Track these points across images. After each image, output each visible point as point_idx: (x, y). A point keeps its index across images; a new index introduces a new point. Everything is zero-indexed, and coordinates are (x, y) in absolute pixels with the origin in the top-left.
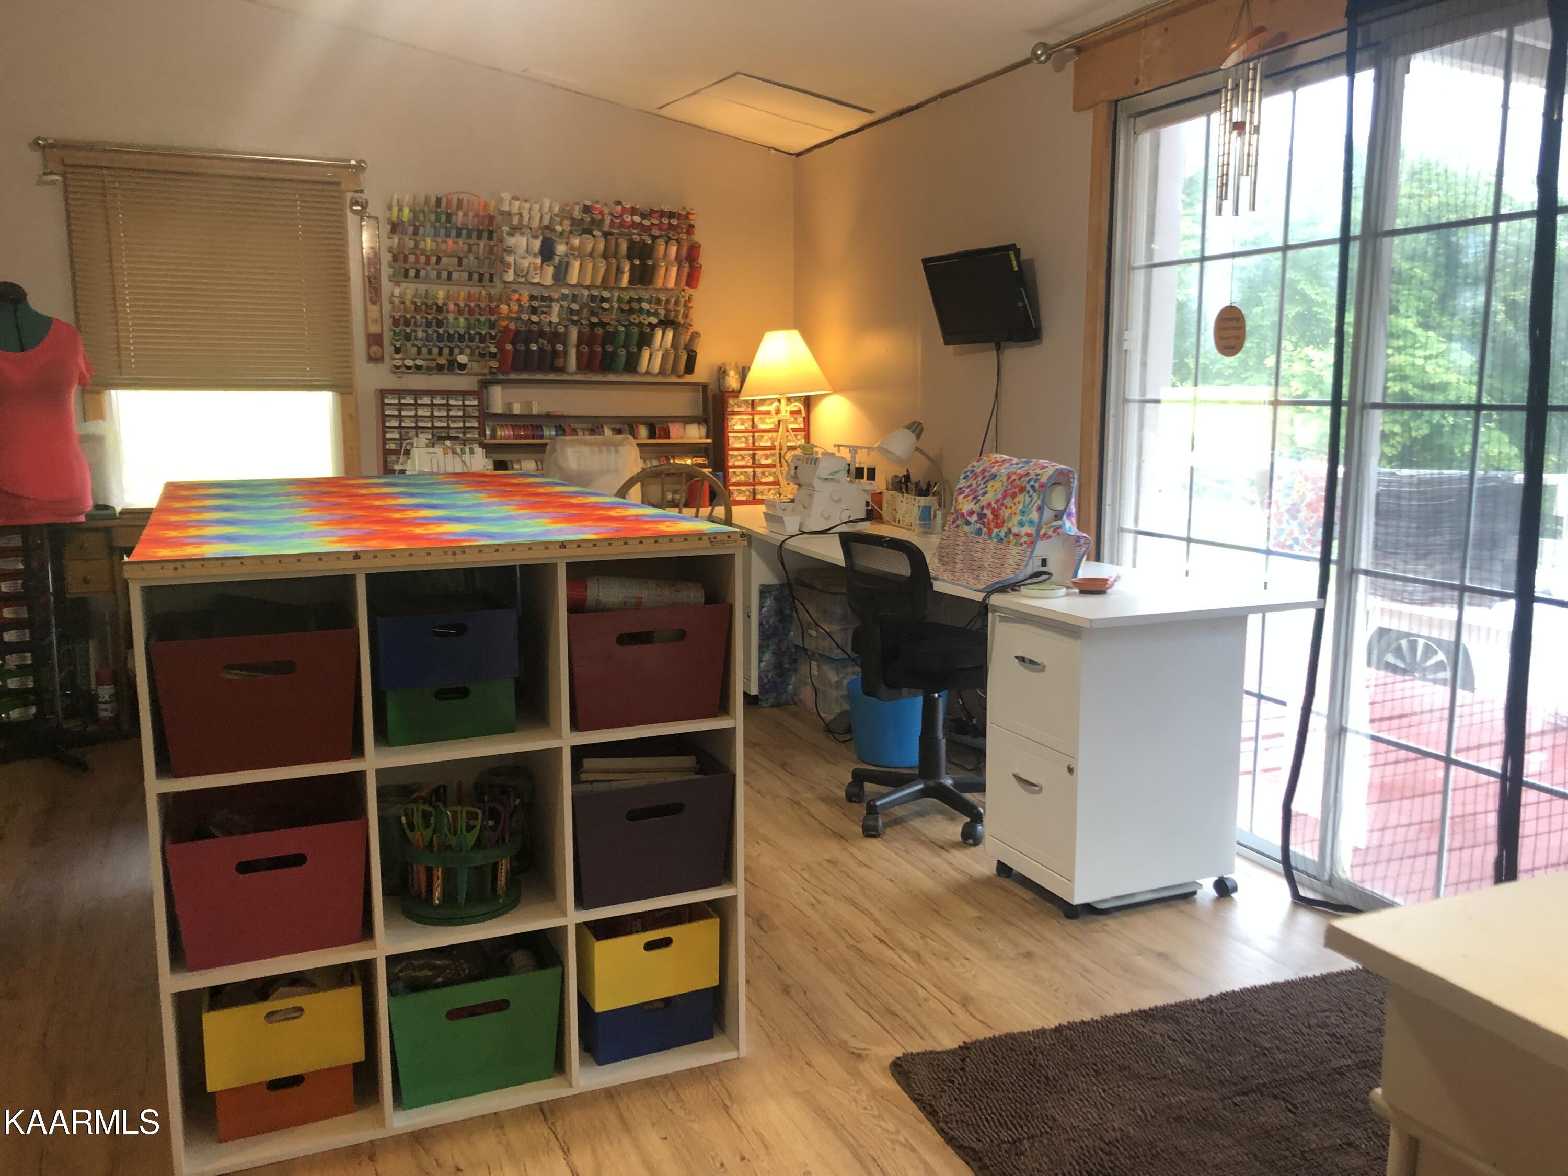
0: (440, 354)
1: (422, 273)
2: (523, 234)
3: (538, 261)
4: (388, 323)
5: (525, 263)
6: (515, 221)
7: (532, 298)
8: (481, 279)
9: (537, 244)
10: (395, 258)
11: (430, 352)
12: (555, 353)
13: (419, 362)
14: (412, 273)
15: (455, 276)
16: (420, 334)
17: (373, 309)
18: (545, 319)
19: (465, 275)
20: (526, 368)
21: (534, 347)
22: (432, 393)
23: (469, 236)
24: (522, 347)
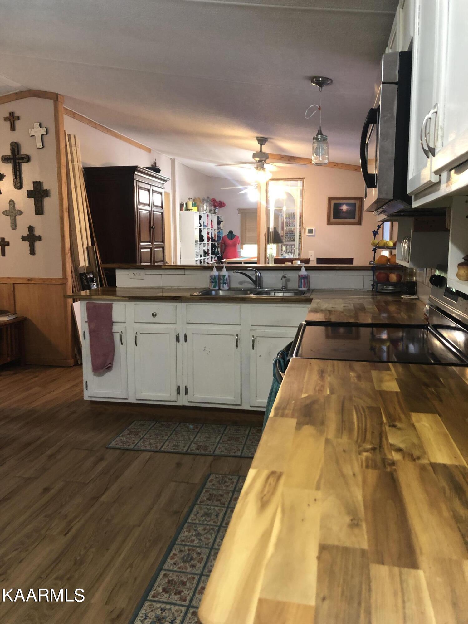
0: (292, 238)
1: (290, 225)
4: (284, 234)
10: (286, 223)
11: (291, 238)
13: (289, 240)
14: (288, 225)
16: (289, 235)
17: (282, 231)
22: (289, 245)
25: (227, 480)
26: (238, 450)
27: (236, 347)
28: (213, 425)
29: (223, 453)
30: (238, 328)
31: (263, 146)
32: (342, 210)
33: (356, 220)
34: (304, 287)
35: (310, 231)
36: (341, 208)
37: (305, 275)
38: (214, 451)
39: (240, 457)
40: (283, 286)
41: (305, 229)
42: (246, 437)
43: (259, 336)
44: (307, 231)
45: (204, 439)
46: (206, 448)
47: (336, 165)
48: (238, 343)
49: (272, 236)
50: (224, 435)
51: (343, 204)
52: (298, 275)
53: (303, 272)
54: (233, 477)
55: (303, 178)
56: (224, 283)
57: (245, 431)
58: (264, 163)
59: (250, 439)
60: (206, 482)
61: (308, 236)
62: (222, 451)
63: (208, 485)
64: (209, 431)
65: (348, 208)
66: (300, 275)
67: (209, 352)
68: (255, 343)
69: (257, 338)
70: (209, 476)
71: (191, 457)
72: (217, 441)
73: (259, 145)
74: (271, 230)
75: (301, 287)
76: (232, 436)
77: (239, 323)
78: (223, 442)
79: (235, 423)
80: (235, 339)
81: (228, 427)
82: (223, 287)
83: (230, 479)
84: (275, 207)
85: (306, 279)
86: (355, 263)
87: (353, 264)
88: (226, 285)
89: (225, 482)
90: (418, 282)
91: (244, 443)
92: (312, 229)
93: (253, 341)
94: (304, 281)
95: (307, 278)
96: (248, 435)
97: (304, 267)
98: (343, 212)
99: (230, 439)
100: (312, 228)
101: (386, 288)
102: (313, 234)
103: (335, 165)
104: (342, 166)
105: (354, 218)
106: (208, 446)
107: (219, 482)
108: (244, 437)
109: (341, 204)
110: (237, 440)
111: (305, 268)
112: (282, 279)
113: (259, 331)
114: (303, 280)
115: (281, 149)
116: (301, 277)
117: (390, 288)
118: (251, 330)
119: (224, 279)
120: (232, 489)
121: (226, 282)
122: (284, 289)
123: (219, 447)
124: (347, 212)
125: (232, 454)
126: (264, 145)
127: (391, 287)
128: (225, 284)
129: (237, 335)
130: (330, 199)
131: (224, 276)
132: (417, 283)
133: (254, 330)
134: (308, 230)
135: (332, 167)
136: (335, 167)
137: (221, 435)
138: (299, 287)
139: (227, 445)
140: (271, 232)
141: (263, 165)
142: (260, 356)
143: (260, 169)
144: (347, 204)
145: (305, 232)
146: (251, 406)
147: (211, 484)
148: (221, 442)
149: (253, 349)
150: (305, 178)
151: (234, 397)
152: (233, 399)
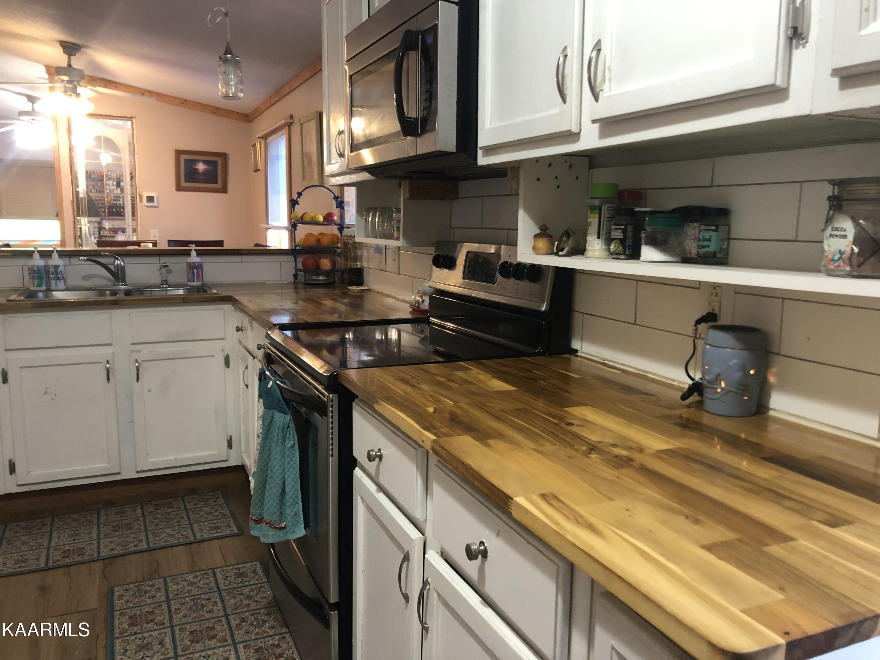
2: (110, 180)
3: (115, 187)
5: (112, 188)
6: (109, 177)
7: (114, 197)
8: (100, 192)
9: (115, 183)
12: (121, 212)
15: (92, 191)
18: (118, 202)
19: (95, 191)
20: (113, 215)
21: (114, 210)
23: (97, 181)
24: (111, 210)
25: (148, 589)
26: (139, 542)
27: (106, 381)
28: (71, 515)
29: (116, 552)
30: (106, 351)
31: (72, 58)
32: (198, 169)
33: (219, 186)
34: (198, 281)
35: (150, 199)
36: (197, 167)
37: (197, 262)
38: (99, 553)
39: (150, 550)
40: (163, 281)
41: (141, 197)
42: (141, 519)
43: (146, 359)
44: (145, 199)
45: (69, 539)
46: (81, 551)
47: (185, 103)
48: (111, 374)
49: (85, 206)
50: (101, 525)
51: (198, 161)
52: (187, 263)
53: (194, 258)
54: (153, 581)
55: (131, 118)
56: (58, 279)
57: (134, 511)
58: (78, 85)
59: (150, 522)
60: (112, 601)
61: (148, 206)
62: (112, 550)
63: (118, 604)
64: (71, 525)
65: (206, 168)
66: (190, 263)
67: (56, 395)
68: (140, 370)
69: (144, 362)
70: (111, 592)
71: (60, 571)
72: (95, 537)
73: (66, 56)
74: (81, 195)
75: (194, 281)
76: (116, 523)
77: (109, 342)
78: (106, 535)
79: (110, 504)
80: (105, 368)
81: (102, 512)
82: (56, 285)
83: (151, 585)
84: (87, 158)
85: (200, 269)
86: (227, 246)
87: (223, 246)
88: (62, 281)
89: (146, 592)
90: (365, 269)
91: (143, 529)
92: (153, 197)
93: (138, 369)
94: (197, 272)
95: (199, 267)
96: (144, 516)
97: (195, 250)
98: (199, 172)
99: (116, 528)
100: (152, 195)
101: (316, 279)
102: (155, 204)
103: (183, 103)
104: (193, 105)
105: (216, 182)
106: (83, 548)
107: (134, 595)
108: (139, 520)
109: (196, 161)
110: (129, 526)
111: (196, 252)
112: (160, 270)
113: (146, 351)
114: (195, 271)
115: (98, 67)
116: (192, 267)
117: (321, 278)
118: (132, 352)
119: (56, 273)
120: (163, 598)
121: (62, 277)
122: (165, 284)
123: (103, 545)
124: (205, 172)
125: (132, 549)
126: (75, 55)
127: (323, 277)
128: (60, 280)
129: (108, 362)
130: (179, 153)
131: (56, 267)
132: (363, 269)
133: (138, 351)
134: (147, 197)
135: (178, 105)
136: (183, 105)
137: (95, 527)
138: (189, 281)
139: (115, 538)
140: (82, 198)
141: (76, 88)
142: (150, 391)
143: (71, 95)
144: (205, 162)
145: (141, 201)
146: (138, 472)
147: (123, 601)
148: (102, 536)
149: (138, 381)
150: (135, 117)
151: (107, 463)
152: (107, 465)
